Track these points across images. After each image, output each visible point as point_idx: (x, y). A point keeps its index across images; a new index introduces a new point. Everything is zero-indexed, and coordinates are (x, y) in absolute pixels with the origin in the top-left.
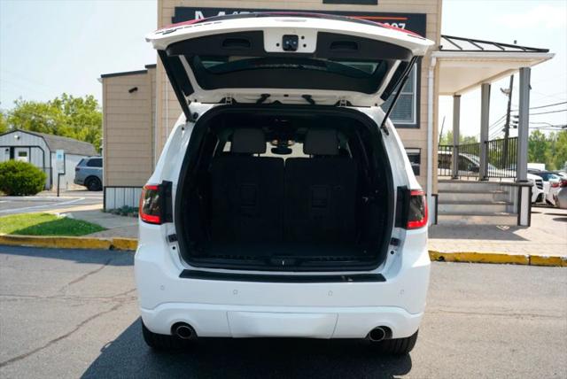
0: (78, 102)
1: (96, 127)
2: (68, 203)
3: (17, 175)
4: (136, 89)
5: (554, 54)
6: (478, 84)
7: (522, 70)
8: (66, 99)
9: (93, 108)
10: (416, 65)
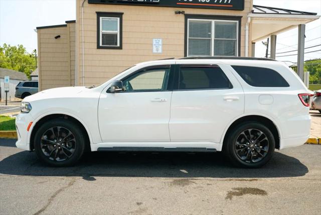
0: (14, 49)
1: (25, 64)
2: (13, 109)
4: (59, 36)
5: (320, 16)
6: (269, 35)
7: (300, 26)
8: (6, 47)
9: (23, 53)
10: (238, 22)
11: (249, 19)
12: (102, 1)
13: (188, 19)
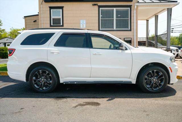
3: (4, 52)
4: (36, 21)
5: (179, 3)
6: (154, 15)
7: (168, 9)
10: (129, 8)
11: (136, 7)
12: (51, 1)
13: (100, 8)
